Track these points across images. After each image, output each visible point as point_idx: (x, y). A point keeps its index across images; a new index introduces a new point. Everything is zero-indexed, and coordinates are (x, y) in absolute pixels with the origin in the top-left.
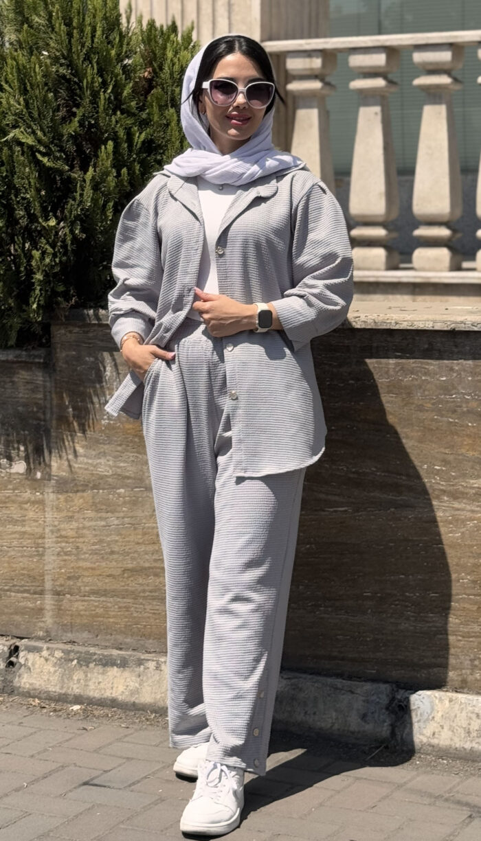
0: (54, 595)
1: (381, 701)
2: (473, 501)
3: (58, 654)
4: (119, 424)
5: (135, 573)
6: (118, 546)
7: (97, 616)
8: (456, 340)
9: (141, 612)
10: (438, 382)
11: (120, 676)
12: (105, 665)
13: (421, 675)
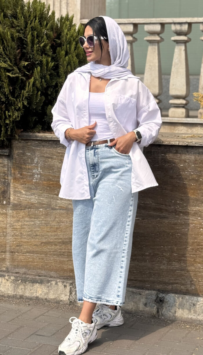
0: (10, 253)
1: (153, 298)
2: (193, 216)
3: (12, 278)
4: (40, 182)
5: (46, 244)
6: (39, 233)
7: (29, 262)
8: (188, 150)
9: (49, 260)
10: (179, 167)
11: (40, 287)
12: (33, 283)
13: (169, 288)
